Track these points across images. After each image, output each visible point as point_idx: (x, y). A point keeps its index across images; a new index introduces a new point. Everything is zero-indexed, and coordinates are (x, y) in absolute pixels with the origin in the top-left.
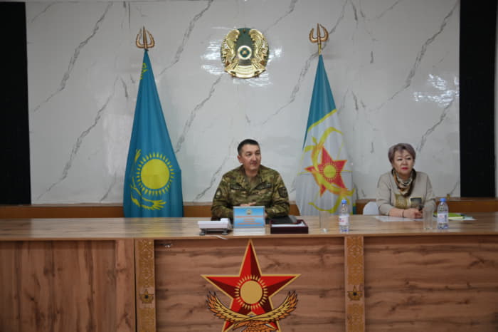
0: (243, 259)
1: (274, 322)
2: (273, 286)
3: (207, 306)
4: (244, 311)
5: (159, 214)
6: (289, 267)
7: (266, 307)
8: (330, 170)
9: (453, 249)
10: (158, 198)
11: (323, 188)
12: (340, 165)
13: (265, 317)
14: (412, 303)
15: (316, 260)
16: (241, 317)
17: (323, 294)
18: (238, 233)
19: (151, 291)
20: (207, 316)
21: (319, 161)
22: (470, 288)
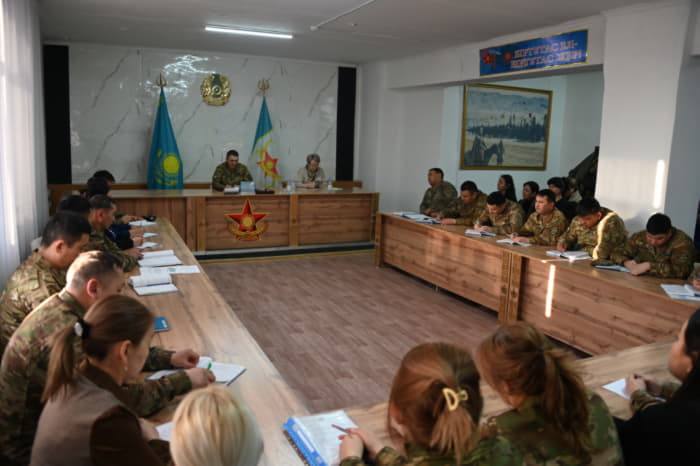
0: (244, 207)
1: (258, 235)
2: (257, 218)
3: (228, 229)
4: (244, 230)
5: (174, 187)
6: (265, 210)
7: (254, 228)
8: (270, 164)
9: (335, 201)
10: (174, 179)
11: (266, 174)
12: (275, 161)
13: (253, 233)
14: (317, 225)
15: (276, 206)
16: (243, 233)
17: (279, 221)
18: (243, 194)
19: (204, 221)
20: (227, 234)
21: (264, 159)
22: (339, 218)
